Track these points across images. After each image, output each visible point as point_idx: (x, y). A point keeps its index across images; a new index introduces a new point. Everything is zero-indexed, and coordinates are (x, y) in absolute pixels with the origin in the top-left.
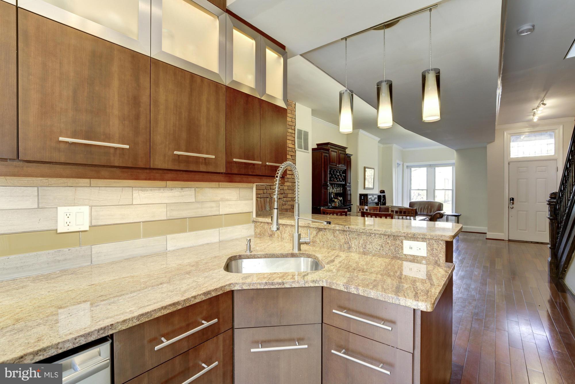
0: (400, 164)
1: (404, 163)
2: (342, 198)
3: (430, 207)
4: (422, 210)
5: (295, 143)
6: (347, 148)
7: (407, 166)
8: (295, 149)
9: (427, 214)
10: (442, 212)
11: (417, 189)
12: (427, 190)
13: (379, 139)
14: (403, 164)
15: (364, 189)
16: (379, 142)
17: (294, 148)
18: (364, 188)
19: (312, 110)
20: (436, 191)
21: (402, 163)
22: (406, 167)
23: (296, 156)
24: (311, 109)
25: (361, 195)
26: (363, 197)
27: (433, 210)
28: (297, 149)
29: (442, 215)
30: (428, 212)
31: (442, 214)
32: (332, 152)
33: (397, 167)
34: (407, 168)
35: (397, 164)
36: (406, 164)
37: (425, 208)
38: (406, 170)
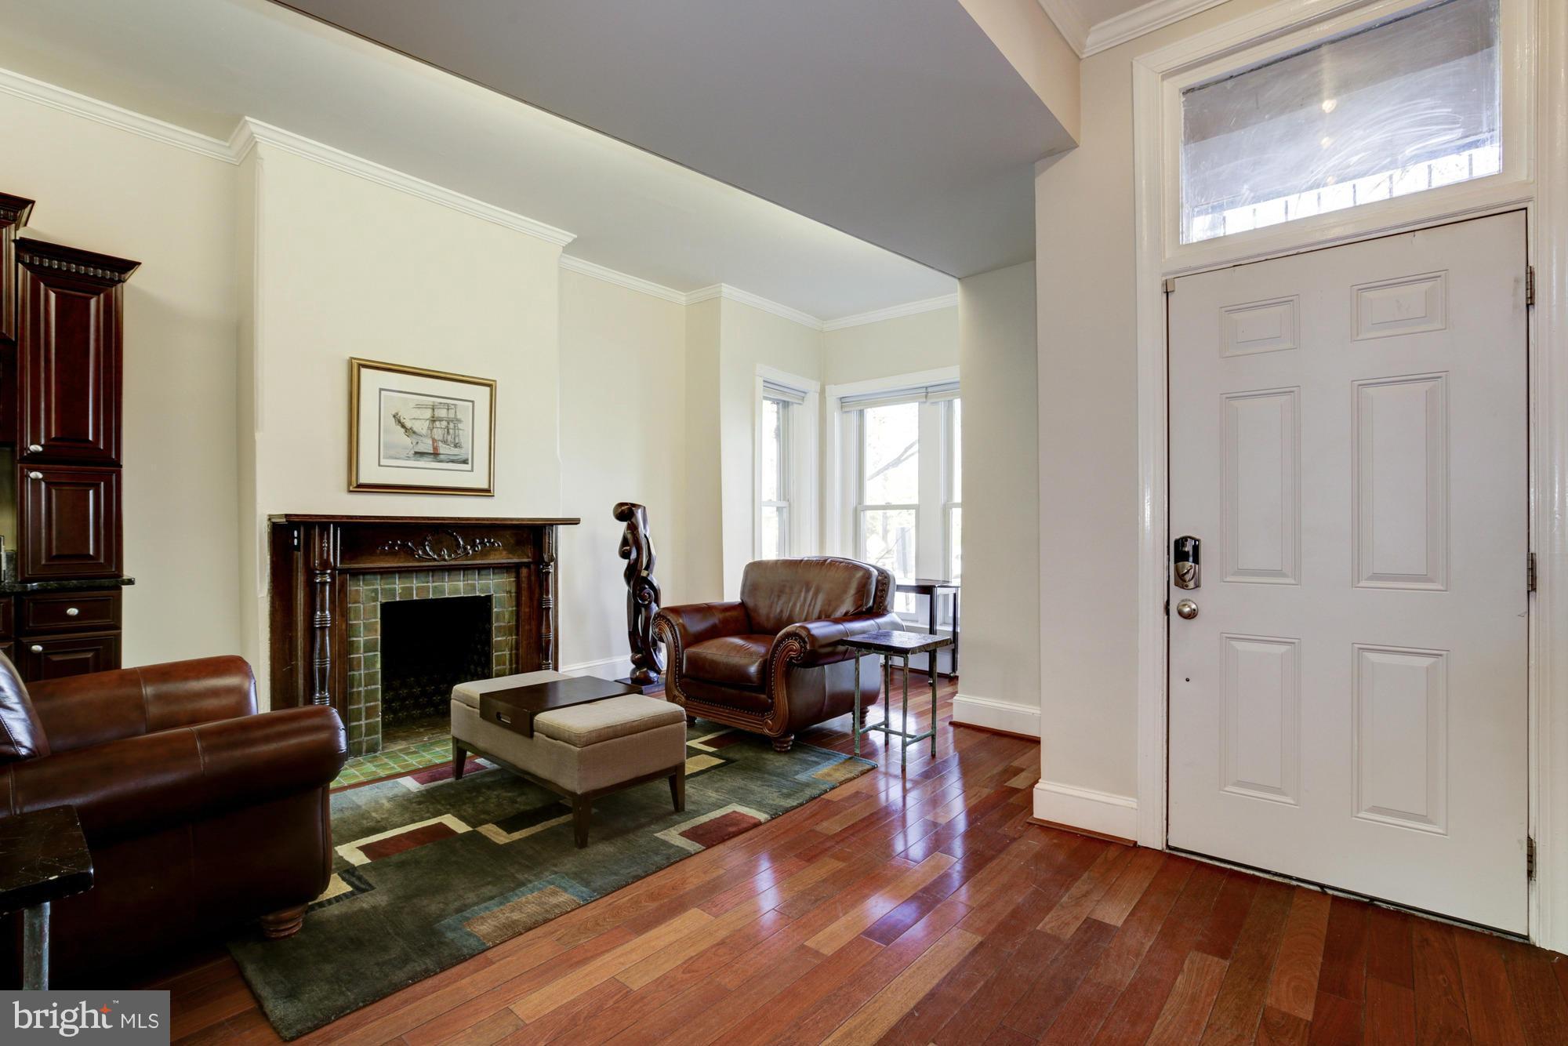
0: (805, 393)
1: (828, 388)
7: (841, 398)
14: (822, 391)
15: (349, 490)
20: (954, 511)
21: (814, 386)
22: (837, 402)
34: (842, 406)
35: (762, 384)
36: (835, 392)
38: (835, 418)
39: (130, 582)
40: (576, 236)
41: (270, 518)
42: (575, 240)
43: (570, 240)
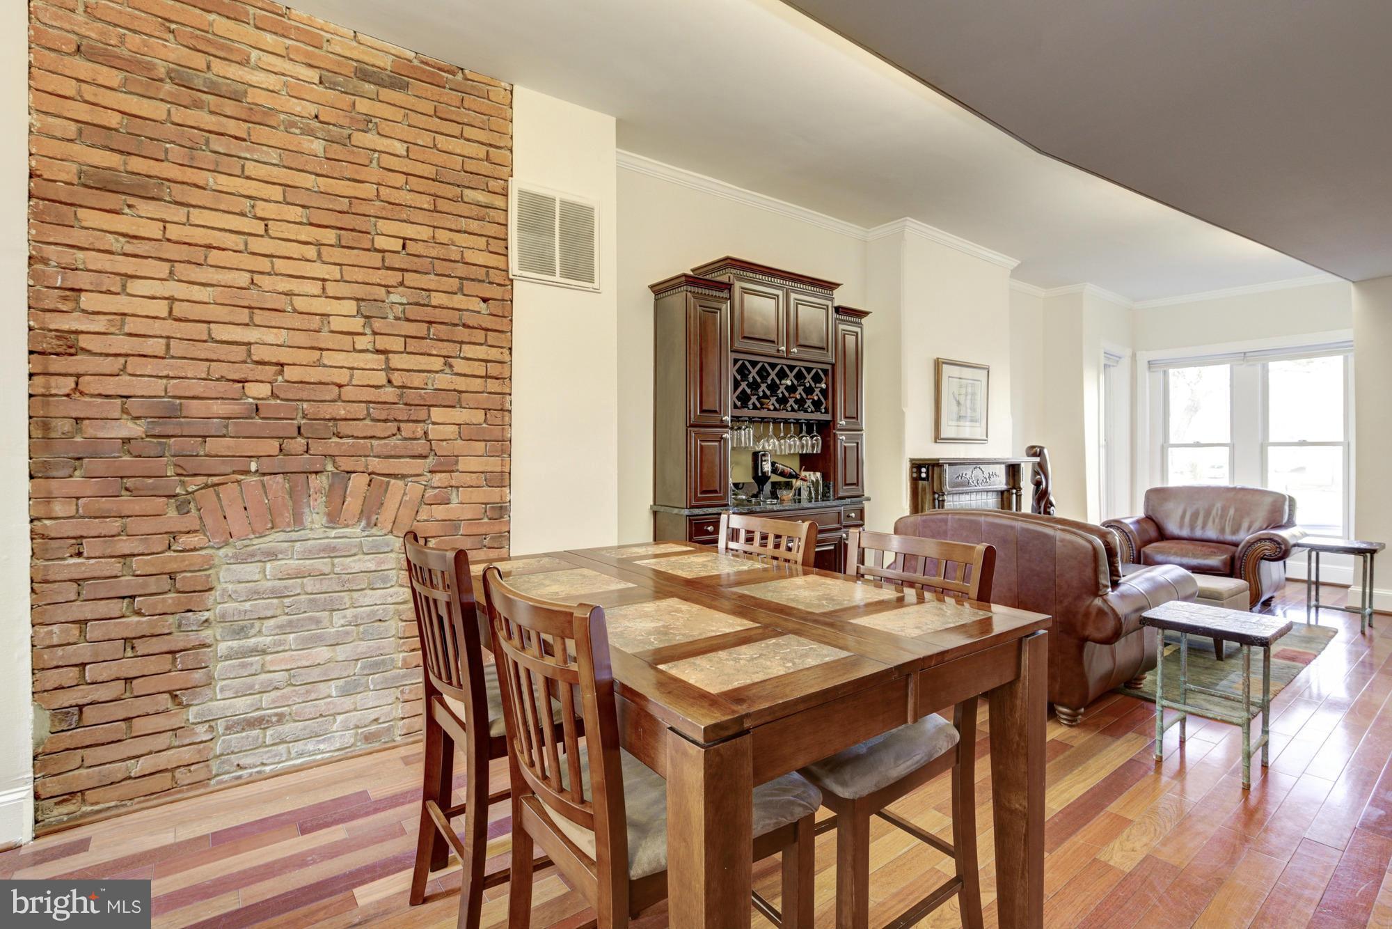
0: (1120, 358)
1: (1139, 354)
2: (818, 475)
3: (1232, 512)
4: (1200, 522)
5: (507, 248)
6: (838, 285)
7: (1149, 362)
8: (507, 271)
9: (1221, 538)
10: (1284, 533)
11: (1191, 442)
12: (1232, 446)
13: (1014, 263)
14: (1134, 356)
15: (936, 442)
16: (1016, 273)
17: (502, 266)
18: (937, 438)
19: (620, 124)
20: (1270, 448)
21: (1128, 352)
22: (1146, 363)
23: (512, 301)
24: (611, 121)
25: (917, 465)
26: (924, 470)
27: (1245, 525)
28: (518, 272)
29: (1283, 547)
30: (1222, 530)
31: (1285, 541)
32: (746, 296)
33: (1105, 365)
34: (1149, 368)
35: (1103, 355)
36: (1144, 357)
37: (1214, 512)
38: (1145, 377)
39: (868, 499)
40: (1019, 262)
41: (911, 460)
42: (1019, 265)
43: (1016, 265)
